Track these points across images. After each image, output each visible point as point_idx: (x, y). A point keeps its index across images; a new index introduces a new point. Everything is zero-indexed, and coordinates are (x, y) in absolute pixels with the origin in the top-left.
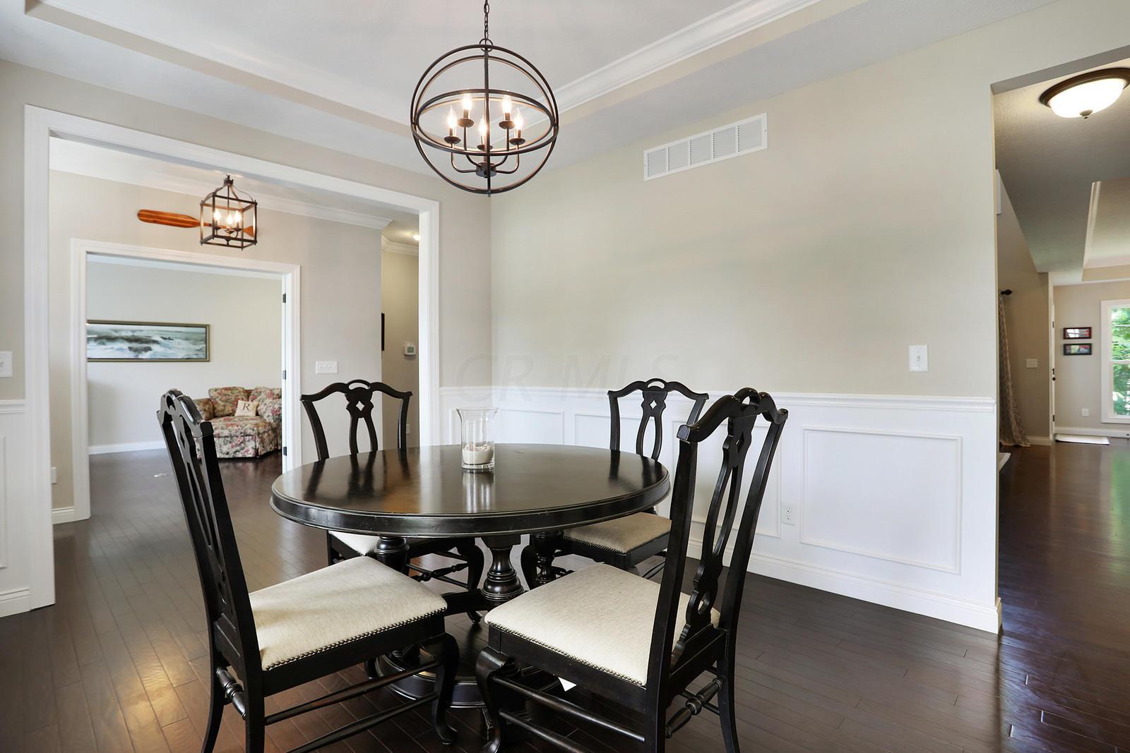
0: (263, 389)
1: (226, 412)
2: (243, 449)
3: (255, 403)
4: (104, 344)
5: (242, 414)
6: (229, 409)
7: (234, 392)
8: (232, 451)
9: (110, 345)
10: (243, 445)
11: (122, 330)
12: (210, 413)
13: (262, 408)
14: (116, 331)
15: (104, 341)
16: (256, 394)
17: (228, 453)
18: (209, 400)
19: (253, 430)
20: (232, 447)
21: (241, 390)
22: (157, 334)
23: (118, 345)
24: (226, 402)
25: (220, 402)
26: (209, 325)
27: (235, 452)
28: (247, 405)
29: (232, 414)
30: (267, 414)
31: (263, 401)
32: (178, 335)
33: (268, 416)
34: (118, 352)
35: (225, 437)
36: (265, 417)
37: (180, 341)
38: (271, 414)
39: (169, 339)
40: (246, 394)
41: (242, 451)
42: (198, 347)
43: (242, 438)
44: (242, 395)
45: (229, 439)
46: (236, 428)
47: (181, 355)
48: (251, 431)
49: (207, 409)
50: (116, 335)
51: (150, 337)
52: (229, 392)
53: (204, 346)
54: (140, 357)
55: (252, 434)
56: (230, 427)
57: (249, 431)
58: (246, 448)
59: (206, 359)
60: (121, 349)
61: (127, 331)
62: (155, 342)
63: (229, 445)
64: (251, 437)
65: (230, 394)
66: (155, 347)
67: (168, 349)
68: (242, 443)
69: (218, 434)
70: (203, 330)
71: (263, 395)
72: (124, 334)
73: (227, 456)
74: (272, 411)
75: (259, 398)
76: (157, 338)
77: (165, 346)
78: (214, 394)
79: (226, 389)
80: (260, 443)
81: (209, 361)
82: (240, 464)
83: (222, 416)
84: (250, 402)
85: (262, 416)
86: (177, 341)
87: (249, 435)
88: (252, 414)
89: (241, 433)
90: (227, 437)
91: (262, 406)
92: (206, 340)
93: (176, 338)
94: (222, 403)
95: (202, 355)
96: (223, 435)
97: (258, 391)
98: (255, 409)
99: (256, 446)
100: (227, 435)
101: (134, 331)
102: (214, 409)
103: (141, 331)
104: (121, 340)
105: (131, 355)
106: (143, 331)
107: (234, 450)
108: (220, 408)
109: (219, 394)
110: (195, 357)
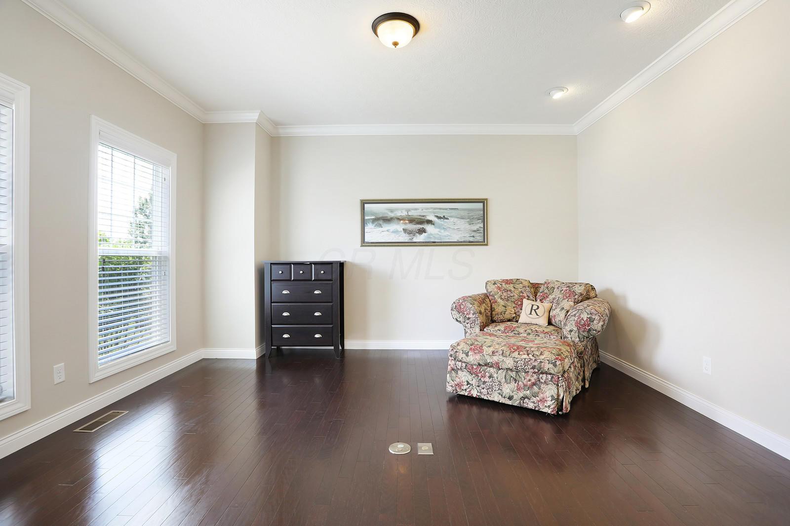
0: (558, 284)
1: (507, 316)
2: (535, 395)
3: (546, 305)
4: (380, 226)
5: (528, 320)
6: (510, 312)
7: (517, 286)
8: (517, 396)
9: (387, 227)
10: (535, 388)
11: (397, 209)
12: (487, 316)
13: (559, 316)
14: (392, 211)
15: (381, 222)
16: (546, 291)
17: (510, 398)
18: (486, 296)
19: (555, 365)
20: (518, 389)
21: (526, 284)
22: (431, 212)
23: (393, 227)
24: (508, 300)
25: (499, 300)
26: (486, 199)
27: (523, 398)
28: (535, 307)
29: (515, 319)
30: (568, 328)
31: (558, 304)
32: (454, 213)
33: (571, 331)
34: (393, 235)
35: (508, 369)
36: (565, 332)
37: (456, 219)
38: (575, 329)
39: (444, 218)
40: (532, 290)
41: (534, 399)
42: (475, 228)
43: (535, 376)
44: (528, 292)
45: (513, 374)
46: (525, 356)
47: (455, 238)
48: (551, 366)
49: (483, 311)
50: (392, 215)
51: (423, 216)
52: (511, 287)
53: (482, 225)
54: (415, 240)
55: (552, 372)
56: (516, 354)
57: (547, 366)
58: (541, 396)
59: (484, 242)
60: (396, 232)
61: (401, 210)
62: (429, 222)
63: (513, 385)
64: (549, 377)
65: (513, 289)
66: (428, 228)
67: (443, 231)
68: (534, 384)
69: (497, 363)
70: (480, 205)
71: (557, 294)
72: (399, 214)
73: (510, 403)
74: (578, 324)
75: (551, 297)
76: (431, 217)
77: (439, 227)
78: (492, 288)
79: (508, 282)
80: (565, 392)
81: (487, 245)
82: (530, 421)
83: (502, 321)
84: (538, 303)
85: (559, 329)
86: (451, 220)
87: (546, 373)
88: (543, 321)
89: (534, 368)
90: (511, 370)
91: (558, 310)
92: (484, 219)
93: (451, 217)
94: (502, 303)
95: (479, 238)
96: (505, 366)
97: (550, 286)
98: (546, 315)
99: (558, 395)
100: (510, 366)
101: (408, 210)
102: (492, 309)
103: (416, 209)
104: (396, 221)
105: (405, 238)
106: (417, 210)
107: (521, 395)
108: (499, 309)
109: (499, 288)
110: (472, 239)
